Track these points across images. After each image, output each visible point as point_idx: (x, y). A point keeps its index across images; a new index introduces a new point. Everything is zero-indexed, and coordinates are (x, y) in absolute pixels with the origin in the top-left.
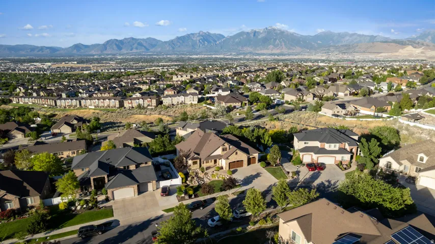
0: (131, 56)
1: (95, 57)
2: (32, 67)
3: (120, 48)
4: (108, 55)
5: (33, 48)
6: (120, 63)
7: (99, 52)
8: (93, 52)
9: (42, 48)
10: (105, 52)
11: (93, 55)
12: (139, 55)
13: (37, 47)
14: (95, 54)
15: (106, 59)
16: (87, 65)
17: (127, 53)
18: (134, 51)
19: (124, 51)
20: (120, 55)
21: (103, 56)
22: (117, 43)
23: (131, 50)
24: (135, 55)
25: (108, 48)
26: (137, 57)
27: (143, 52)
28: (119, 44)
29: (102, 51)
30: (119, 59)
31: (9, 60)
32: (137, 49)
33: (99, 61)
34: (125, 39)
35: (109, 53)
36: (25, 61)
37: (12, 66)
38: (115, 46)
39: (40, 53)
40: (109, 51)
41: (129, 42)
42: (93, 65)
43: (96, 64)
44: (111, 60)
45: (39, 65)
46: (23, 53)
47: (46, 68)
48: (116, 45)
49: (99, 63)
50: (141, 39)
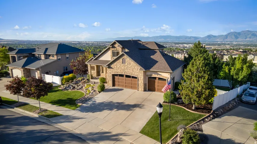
0: (244, 42)
1: (219, 42)
2: (182, 46)
3: (237, 37)
4: (227, 42)
5: (186, 37)
6: (233, 46)
7: (222, 40)
8: (218, 40)
9: (190, 38)
10: (226, 40)
11: (218, 42)
12: (251, 42)
13: (189, 37)
14: (219, 41)
15: (225, 44)
16: (211, 47)
17: (241, 41)
18: (248, 39)
19: (239, 39)
20: (236, 42)
21: (223, 42)
22: (236, 34)
23: (245, 39)
24: (247, 42)
25: (228, 37)
26: (248, 43)
27: (255, 40)
28: (237, 35)
29: (224, 40)
30: (234, 44)
31: (174, 43)
32: (250, 38)
33: (219, 45)
34: (243, 31)
35: (229, 40)
36: (180, 43)
37: (174, 45)
38: (233, 37)
39: (189, 40)
40: (229, 39)
41: (245, 34)
42: (215, 46)
43: (217, 46)
44: (228, 44)
45: (186, 45)
46: (181, 40)
47: (188, 46)
48: (234, 35)
49: (219, 46)
50: (255, 31)
